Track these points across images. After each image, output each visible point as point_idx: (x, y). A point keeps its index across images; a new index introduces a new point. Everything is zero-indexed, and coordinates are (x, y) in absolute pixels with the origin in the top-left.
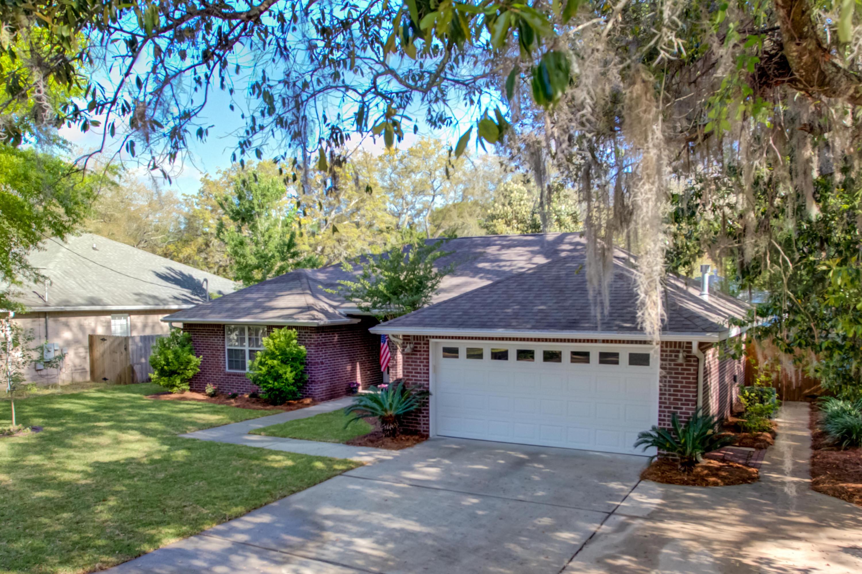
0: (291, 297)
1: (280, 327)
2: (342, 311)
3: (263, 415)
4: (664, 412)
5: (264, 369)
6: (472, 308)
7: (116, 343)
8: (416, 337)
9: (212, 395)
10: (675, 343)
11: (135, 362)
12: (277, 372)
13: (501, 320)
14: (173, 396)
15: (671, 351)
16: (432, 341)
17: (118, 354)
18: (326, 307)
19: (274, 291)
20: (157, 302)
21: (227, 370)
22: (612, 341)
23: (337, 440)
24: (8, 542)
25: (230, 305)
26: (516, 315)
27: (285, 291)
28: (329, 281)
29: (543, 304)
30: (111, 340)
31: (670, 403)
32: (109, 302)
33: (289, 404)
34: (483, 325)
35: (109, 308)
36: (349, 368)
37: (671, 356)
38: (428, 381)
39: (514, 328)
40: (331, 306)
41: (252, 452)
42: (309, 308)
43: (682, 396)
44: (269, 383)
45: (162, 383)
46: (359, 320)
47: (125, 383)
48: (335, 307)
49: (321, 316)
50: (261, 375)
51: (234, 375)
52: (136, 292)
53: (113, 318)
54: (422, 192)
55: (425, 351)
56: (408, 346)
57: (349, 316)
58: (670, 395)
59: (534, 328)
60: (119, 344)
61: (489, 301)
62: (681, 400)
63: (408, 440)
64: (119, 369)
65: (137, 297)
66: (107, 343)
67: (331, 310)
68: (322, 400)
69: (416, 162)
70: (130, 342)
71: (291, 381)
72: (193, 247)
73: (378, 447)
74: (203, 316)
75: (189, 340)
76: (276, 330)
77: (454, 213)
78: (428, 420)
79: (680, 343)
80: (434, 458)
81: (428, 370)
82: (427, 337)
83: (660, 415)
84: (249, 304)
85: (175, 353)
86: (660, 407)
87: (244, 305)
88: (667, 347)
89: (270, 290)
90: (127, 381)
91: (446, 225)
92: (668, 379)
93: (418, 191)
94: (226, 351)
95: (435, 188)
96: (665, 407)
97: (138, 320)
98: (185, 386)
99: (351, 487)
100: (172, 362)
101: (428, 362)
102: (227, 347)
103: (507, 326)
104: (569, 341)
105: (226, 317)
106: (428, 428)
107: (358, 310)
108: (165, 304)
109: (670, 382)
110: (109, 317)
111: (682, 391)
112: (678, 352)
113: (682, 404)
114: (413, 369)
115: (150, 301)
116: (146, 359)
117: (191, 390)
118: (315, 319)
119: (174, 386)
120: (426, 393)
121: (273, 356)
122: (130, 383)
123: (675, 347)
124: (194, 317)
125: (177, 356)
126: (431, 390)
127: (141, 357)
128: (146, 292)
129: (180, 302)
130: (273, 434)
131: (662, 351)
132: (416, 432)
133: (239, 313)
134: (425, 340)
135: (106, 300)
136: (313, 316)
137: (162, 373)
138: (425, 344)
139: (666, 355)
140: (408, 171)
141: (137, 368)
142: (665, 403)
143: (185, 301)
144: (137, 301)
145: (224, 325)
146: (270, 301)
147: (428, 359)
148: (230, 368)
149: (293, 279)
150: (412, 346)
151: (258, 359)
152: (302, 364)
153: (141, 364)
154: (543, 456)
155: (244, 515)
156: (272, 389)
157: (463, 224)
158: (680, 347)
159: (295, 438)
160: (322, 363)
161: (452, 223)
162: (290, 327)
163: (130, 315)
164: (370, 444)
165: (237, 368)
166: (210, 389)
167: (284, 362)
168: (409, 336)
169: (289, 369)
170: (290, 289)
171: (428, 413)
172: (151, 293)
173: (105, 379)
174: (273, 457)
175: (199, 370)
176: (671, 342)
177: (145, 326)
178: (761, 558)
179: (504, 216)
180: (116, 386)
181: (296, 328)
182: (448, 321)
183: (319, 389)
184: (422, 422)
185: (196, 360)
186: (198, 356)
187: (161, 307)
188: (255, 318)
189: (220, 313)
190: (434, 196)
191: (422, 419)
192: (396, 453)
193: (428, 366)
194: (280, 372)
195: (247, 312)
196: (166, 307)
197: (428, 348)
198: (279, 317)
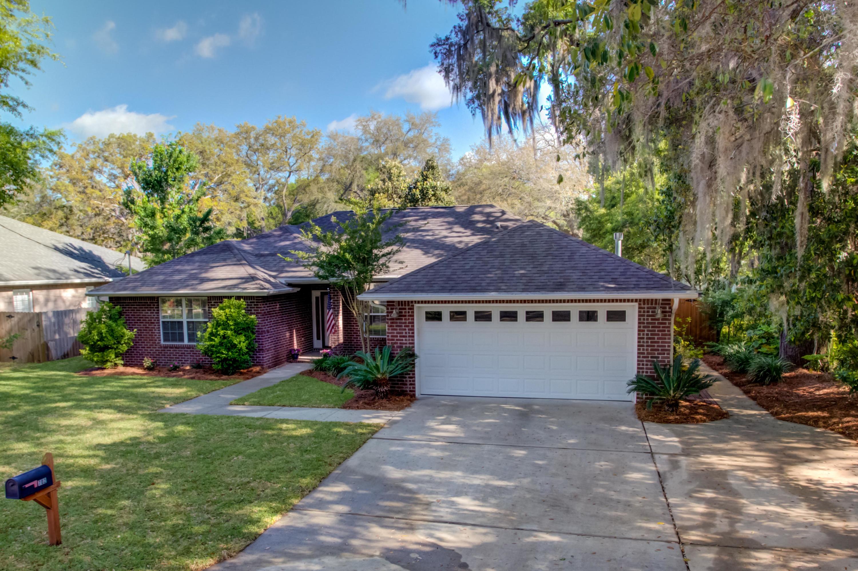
0: (228, 268)
1: (229, 297)
2: (283, 281)
3: (226, 385)
4: (642, 361)
5: (217, 340)
6: (454, 274)
7: (26, 319)
8: (400, 303)
9: (149, 369)
10: (652, 300)
11: (49, 338)
12: (231, 342)
13: (489, 284)
14: (107, 371)
15: (648, 308)
16: (416, 305)
17: (29, 331)
18: (267, 277)
19: (207, 262)
20: (58, 276)
21: (162, 342)
22: (590, 301)
23: (332, 405)
24: (92, 539)
25: (161, 277)
26: (501, 280)
27: (218, 262)
28: (257, 252)
29: (522, 268)
30: (19, 316)
31: (648, 353)
32: (11, 277)
33: (242, 373)
34: (474, 290)
35: (11, 283)
36: (288, 334)
37: (648, 312)
38: (413, 343)
39: (505, 291)
40: (270, 276)
41: (258, 423)
42: (252, 278)
43: (658, 346)
44: (223, 354)
45: (95, 359)
46: (299, 289)
47: (39, 361)
48: (274, 277)
49: (267, 285)
50: (213, 346)
51: (171, 347)
52: (34, 266)
53: (16, 294)
54: (278, 169)
55: (409, 316)
56: (394, 311)
57: (290, 285)
58: (647, 346)
59: (524, 290)
60: (30, 321)
61: (468, 267)
62: (658, 350)
63: (402, 400)
64: (30, 347)
65: (37, 271)
66: (15, 320)
67: (272, 280)
68: (270, 367)
69: (272, 140)
70: (43, 318)
71: (245, 350)
72: (54, 220)
73: (377, 409)
74: (134, 288)
75: (120, 314)
76: (226, 300)
77: (314, 188)
78: (414, 381)
79: (656, 300)
80: (441, 416)
81: (413, 333)
82: (412, 302)
83: (638, 364)
84: (183, 276)
85: (109, 326)
86: (638, 357)
87: (177, 277)
88: (644, 304)
89: (201, 262)
90: (41, 359)
91: (306, 199)
92: (646, 332)
93: (273, 167)
94: (161, 324)
95: (291, 164)
96: (643, 357)
97: (40, 295)
98: (120, 362)
99: (393, 449)
100: (106, 337)
101: (413, 326)
102: (161, 320)
103: (498, 290)
104: (550, 301)
105: (162, 289)
106: (414, 388)
107: (317, 279)
108: (67, 278)
109: (647, 335)
110: (10, 293)
111: (658, 342)
112: (655, 308)
113: (658, 354)
114: (398, 333)
115: (51, 275)
116: (60, 335)
117: (125, 365)
118: (265, 289)
119: (107, 361)
120: (412, 355)
121: (225, 326)
122: (44, 361)
123: (652, 304)
124: (125, 289)
125: (111, 331)
126: (416, 352)
127: (55, 333)
128: (45, 266)
129: (82, 275)
130: (259, 404)
131: (639, 308)
132: (403, 393)
133: (175, 284)
134: (410, 304)
135: (7, 275)
136: (262, 285)
137: (94, 348)
138: (409, 309)
139: (644, 312)
140: (265, 148)
141: (51, 344)
142: (644, 353)
143: (87, 275)
144: (38, 275)
145: (158, 297)
146: (206, 271)
147: (413, 323)
148: (165, 340)
149: (223, 251)
150: (398, 311)
151: (209, 330)
152: (253, 333)
153: (55, 340)
154: (536, 407)
155: (319, 486)
156: (226, 359)
157: (323, 198)
158: (656, 304)
159: (284, 406)
160: (268, 332)
161: (313, 198)
162: (238, 298)
163: (32, 290)
164: (368, 406)
165: (174, 340)
166: (147, 362)
167: (237, 333)
168: (393, 302)
169: (243, 338)
170: (225, 260)
171: (414, 374)
172: (49, 267)
173: (14, 358)
174: (284, 426)
175: (132, 344)
176: (648, 300)
177: (47, 301)
178: (811, 480)
179: (385, 191)
180: (29, 365)
181: (246, 298)
182: (436, 287)
183: (267, 357)
184: (408, 383)
185: (128, 334)
186: (131, 329)
187: (64, 281)
188: (192, 289)
189: (153, 286)
190: (290, 172)
191: (408, 379)
192: (401, 413)
193: (413, 330)
194: (235, 342)
195: (183, 284)
196: (69, 281)
197: (413, 312)
198: (224, 288)
